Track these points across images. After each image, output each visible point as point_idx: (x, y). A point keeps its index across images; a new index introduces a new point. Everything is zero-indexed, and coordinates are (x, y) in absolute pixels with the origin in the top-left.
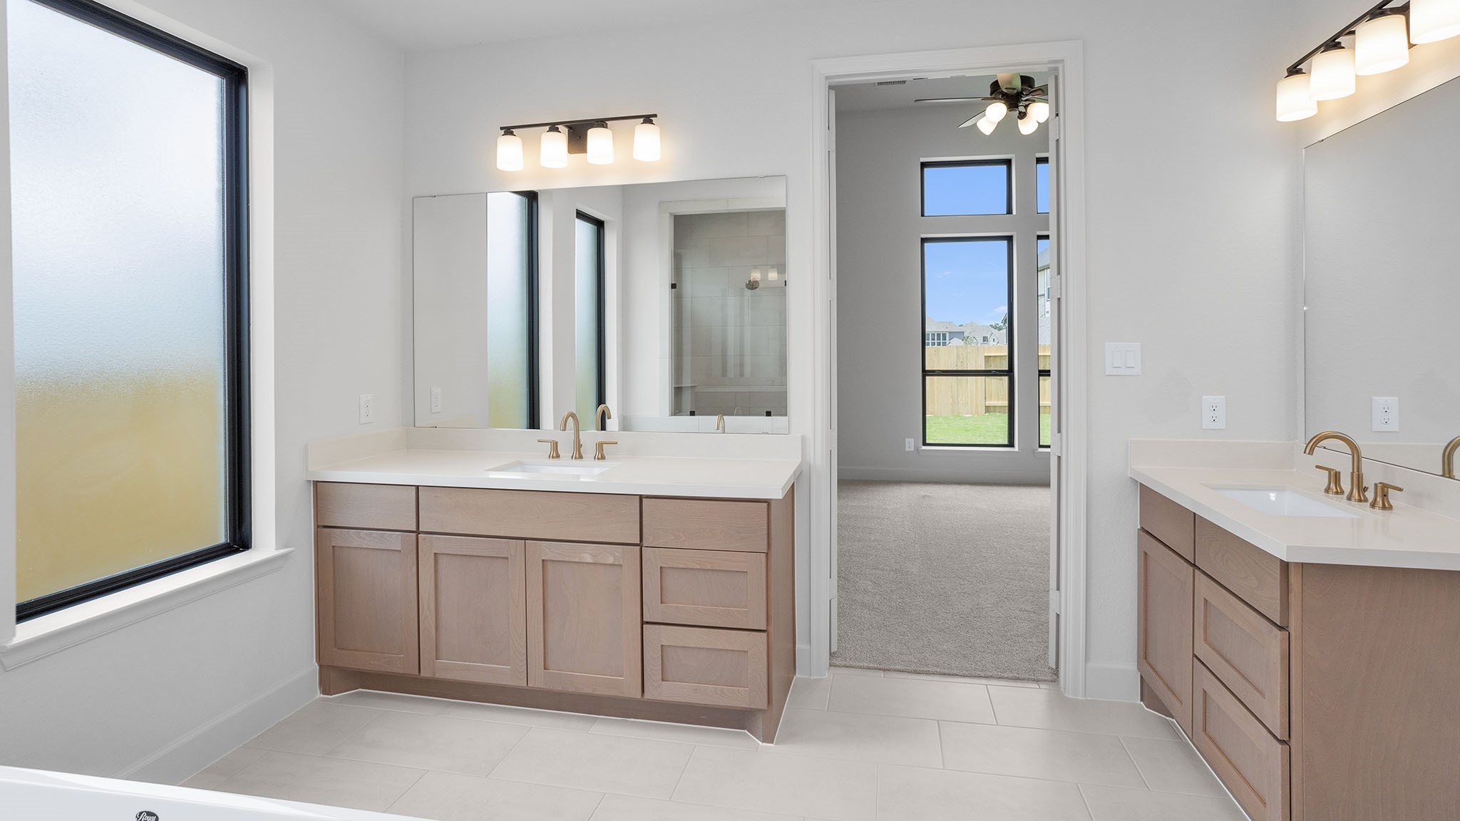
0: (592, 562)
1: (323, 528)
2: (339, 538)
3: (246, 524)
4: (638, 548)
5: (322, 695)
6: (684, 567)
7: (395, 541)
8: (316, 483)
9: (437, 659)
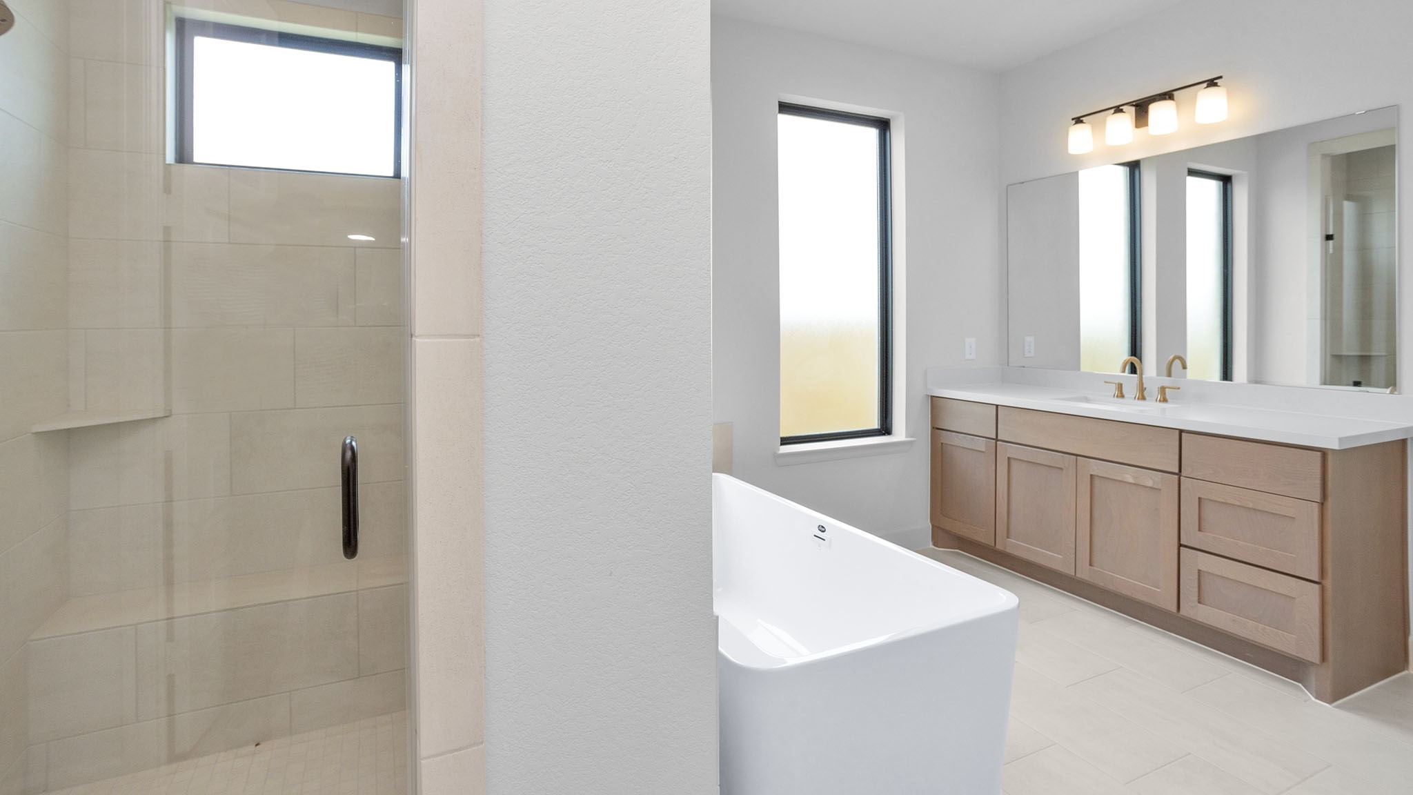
0: (1133, 482)
1: (936, 429)
2: (946, 438)
3: (889, 419)
4: (1177, 477)
5: (933, 547)
6: (1223, 501)
7: (981, 445)
8: (932, 397)
9: (1008, 537)
